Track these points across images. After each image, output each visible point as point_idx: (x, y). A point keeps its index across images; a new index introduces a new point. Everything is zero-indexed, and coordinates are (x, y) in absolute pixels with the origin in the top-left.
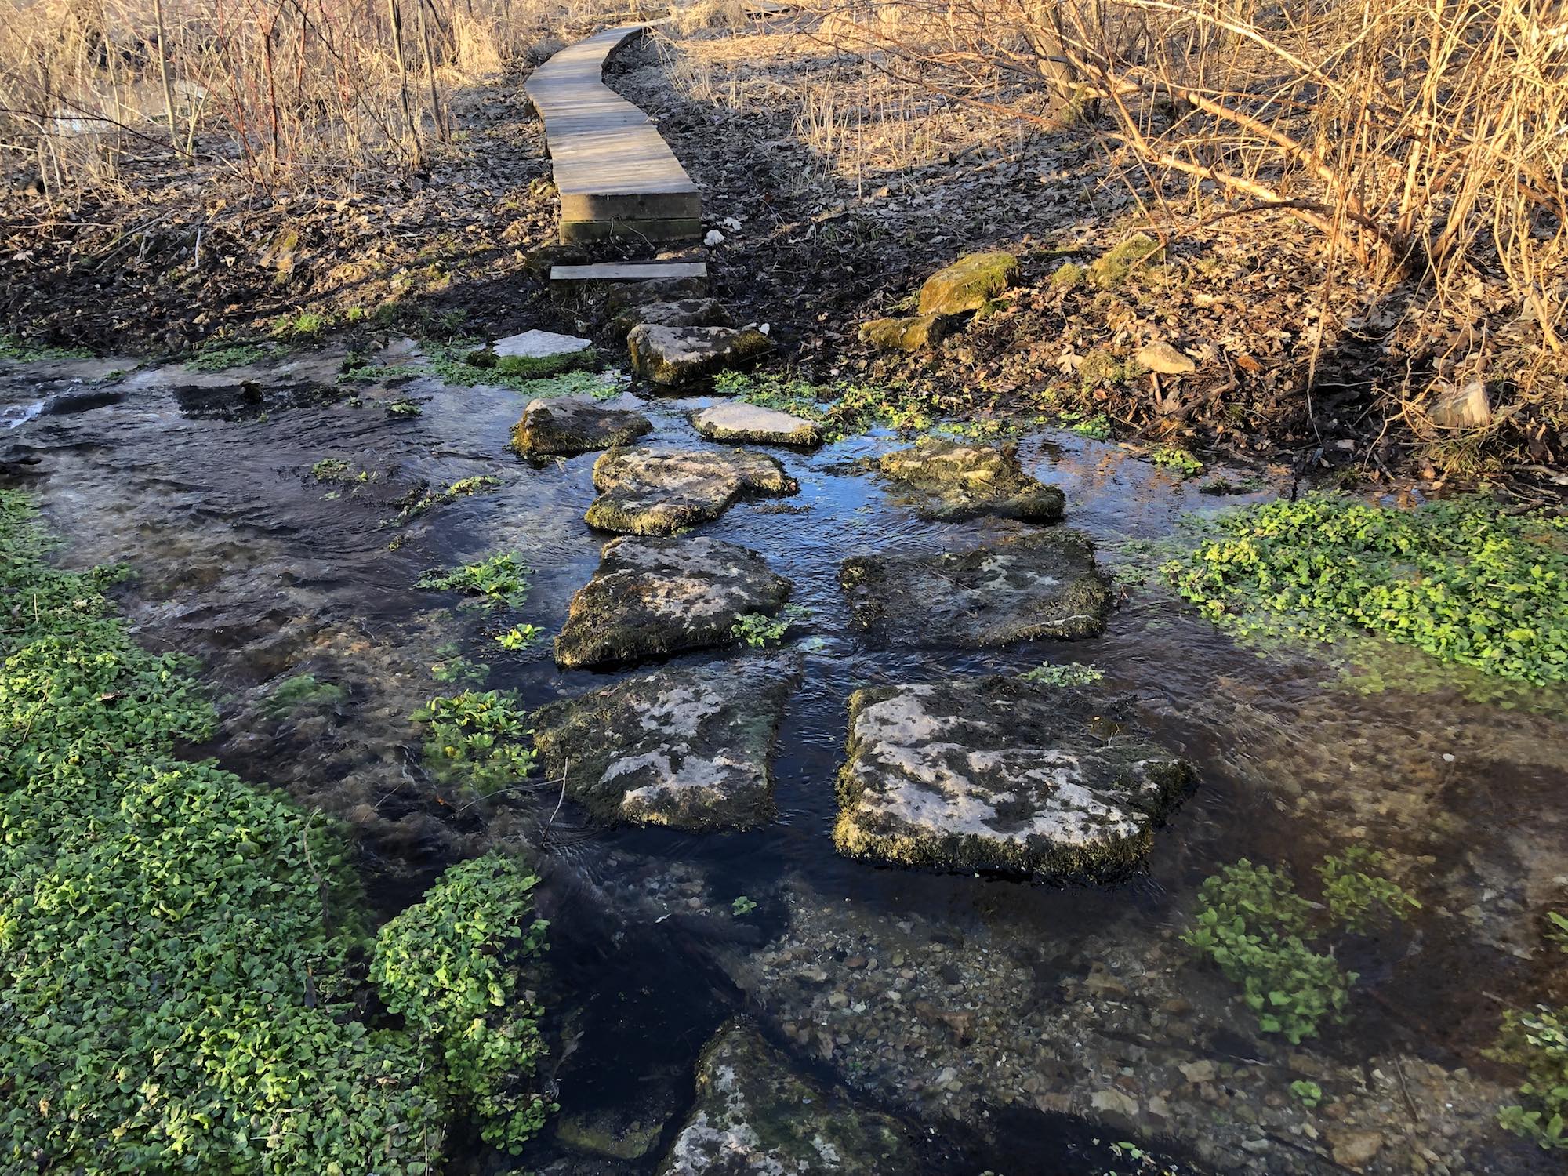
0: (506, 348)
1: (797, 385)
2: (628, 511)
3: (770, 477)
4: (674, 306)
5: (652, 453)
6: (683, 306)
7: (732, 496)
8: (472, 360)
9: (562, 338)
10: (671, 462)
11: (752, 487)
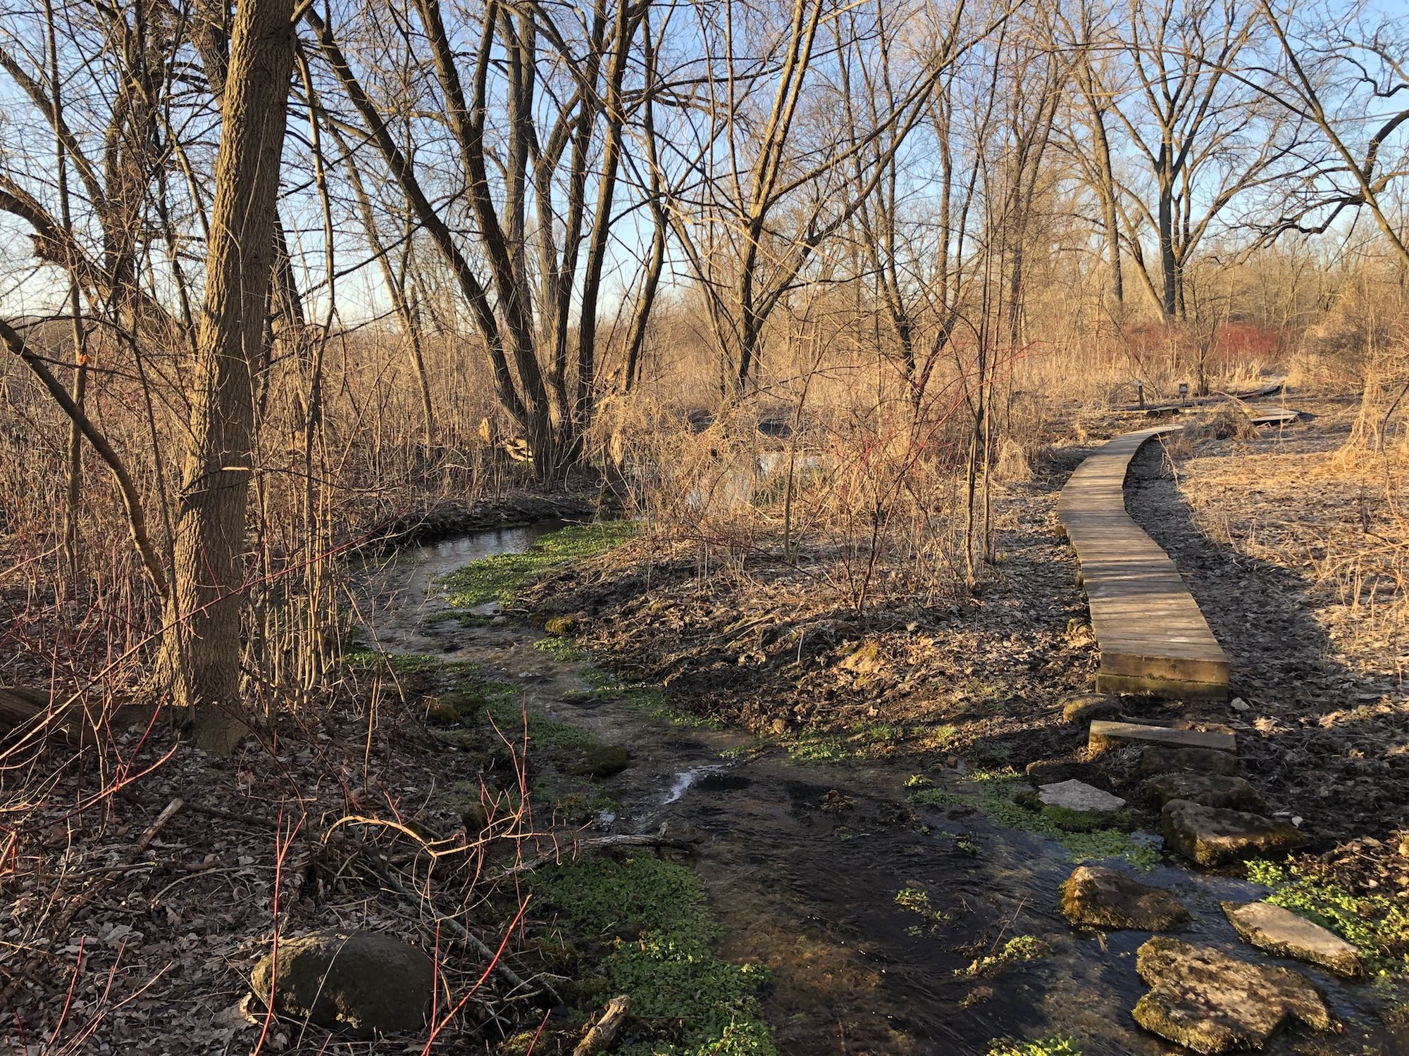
0: (1049, 794)
1: (1334, 894)
2: (1177, 1021)
3: (1316, 1012)
4: (1206, 781)
5: (1194, 953)
6: (1216, 783)
7: (1277, 1026)
8: (1019, 800)
9: (1099, 793)
10: (1212, 968)
11: (1298, 1019)
